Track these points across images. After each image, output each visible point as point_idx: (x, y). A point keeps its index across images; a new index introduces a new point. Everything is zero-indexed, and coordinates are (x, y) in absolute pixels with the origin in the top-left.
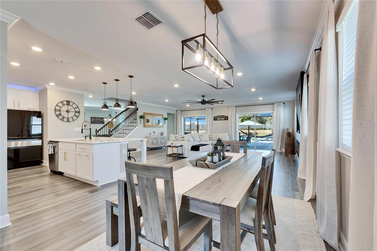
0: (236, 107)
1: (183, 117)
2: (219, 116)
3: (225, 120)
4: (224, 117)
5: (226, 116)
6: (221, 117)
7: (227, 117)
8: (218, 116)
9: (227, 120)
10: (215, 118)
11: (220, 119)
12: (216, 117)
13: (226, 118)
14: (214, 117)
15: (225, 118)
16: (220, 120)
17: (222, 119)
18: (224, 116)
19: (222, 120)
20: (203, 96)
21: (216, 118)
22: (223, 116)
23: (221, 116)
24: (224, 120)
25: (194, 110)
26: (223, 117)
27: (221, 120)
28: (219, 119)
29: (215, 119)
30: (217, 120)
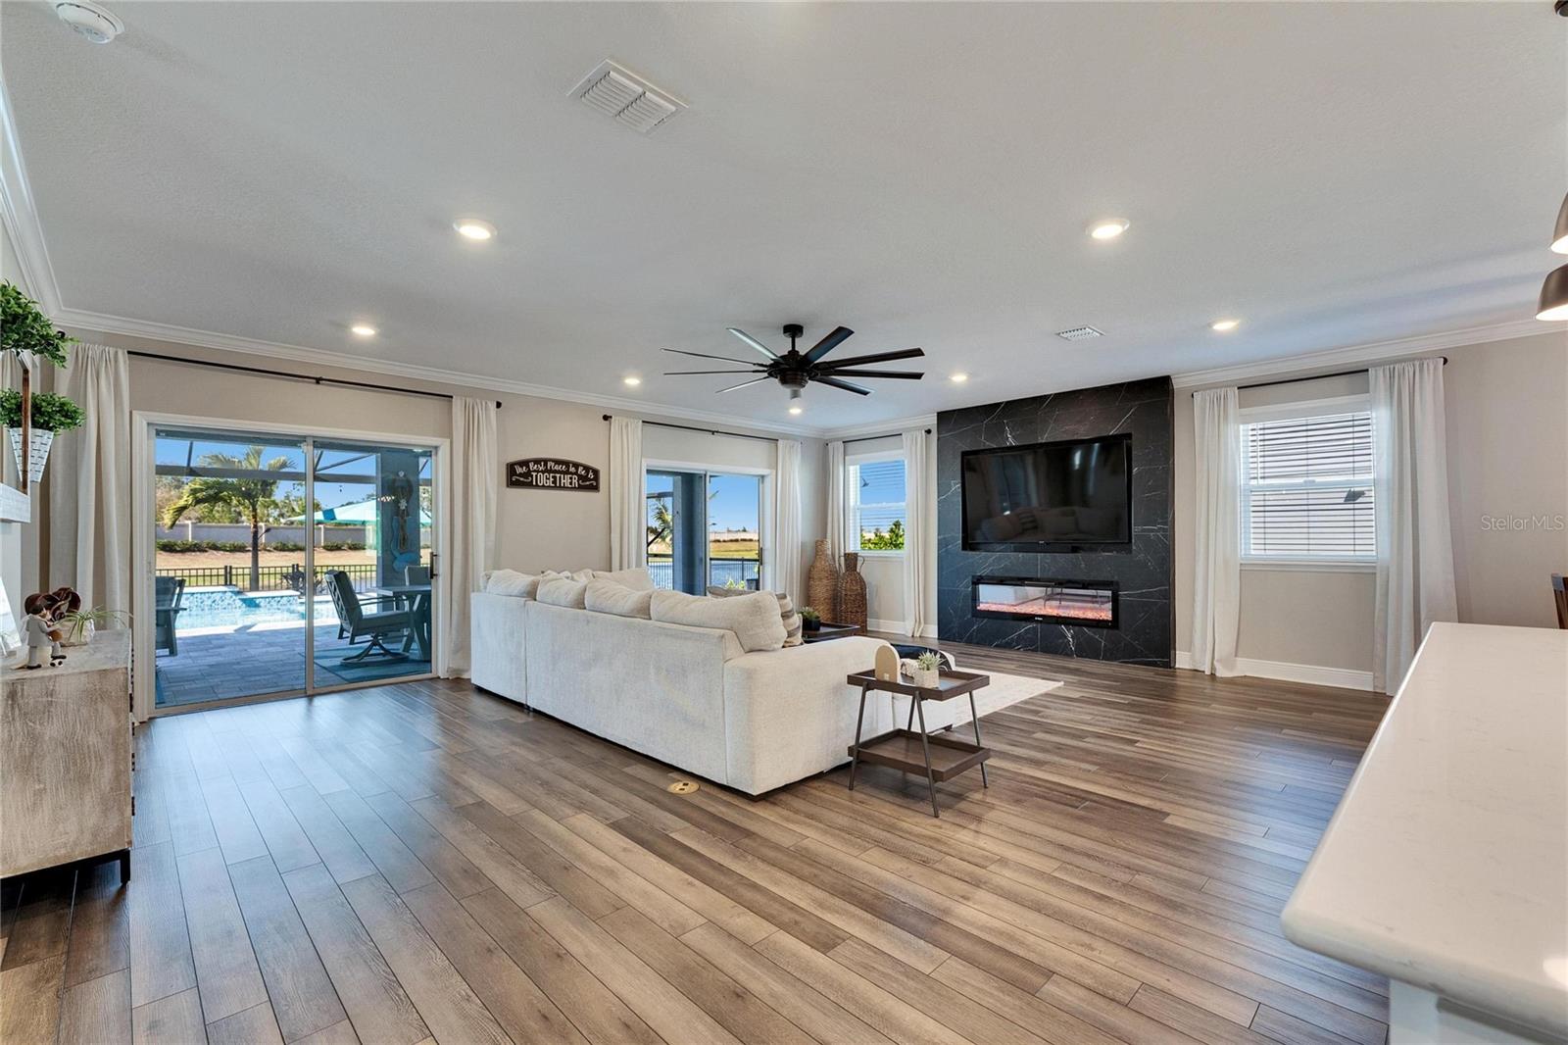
0: (643, 422)
1: (149, 424)
2: (546, 461)
3: (581, 488)
4: (576, 473)
5: (587, 468)
6: (557, 468)
7: (596, 472)
8: (537, 462)
9: (595, 488)
10: (519, 470)
11: (554, 482)
12: (525, 463)
13: (588, 480)
14: (511, 468)
15: (580, 477)
16: (549, 487)
17: (566, 481)
18: (576, 465)
19: (565, 488)
20: (794, 330)
21: (528, 474)
22: (568, 467)
23: (557, 462)
24: (574, 489)
25: (318, 381)
26: (567, 472)
27: (555, 487)
28: (542, 479)
29: (519, 475)
30: (530, 485)
